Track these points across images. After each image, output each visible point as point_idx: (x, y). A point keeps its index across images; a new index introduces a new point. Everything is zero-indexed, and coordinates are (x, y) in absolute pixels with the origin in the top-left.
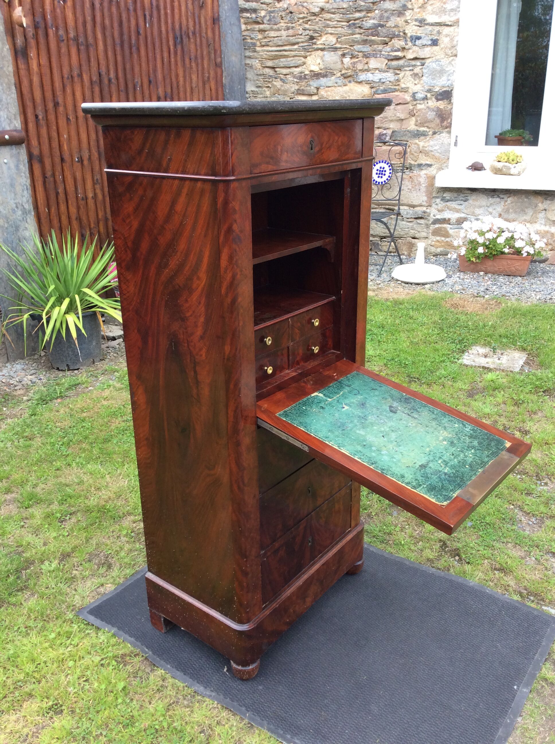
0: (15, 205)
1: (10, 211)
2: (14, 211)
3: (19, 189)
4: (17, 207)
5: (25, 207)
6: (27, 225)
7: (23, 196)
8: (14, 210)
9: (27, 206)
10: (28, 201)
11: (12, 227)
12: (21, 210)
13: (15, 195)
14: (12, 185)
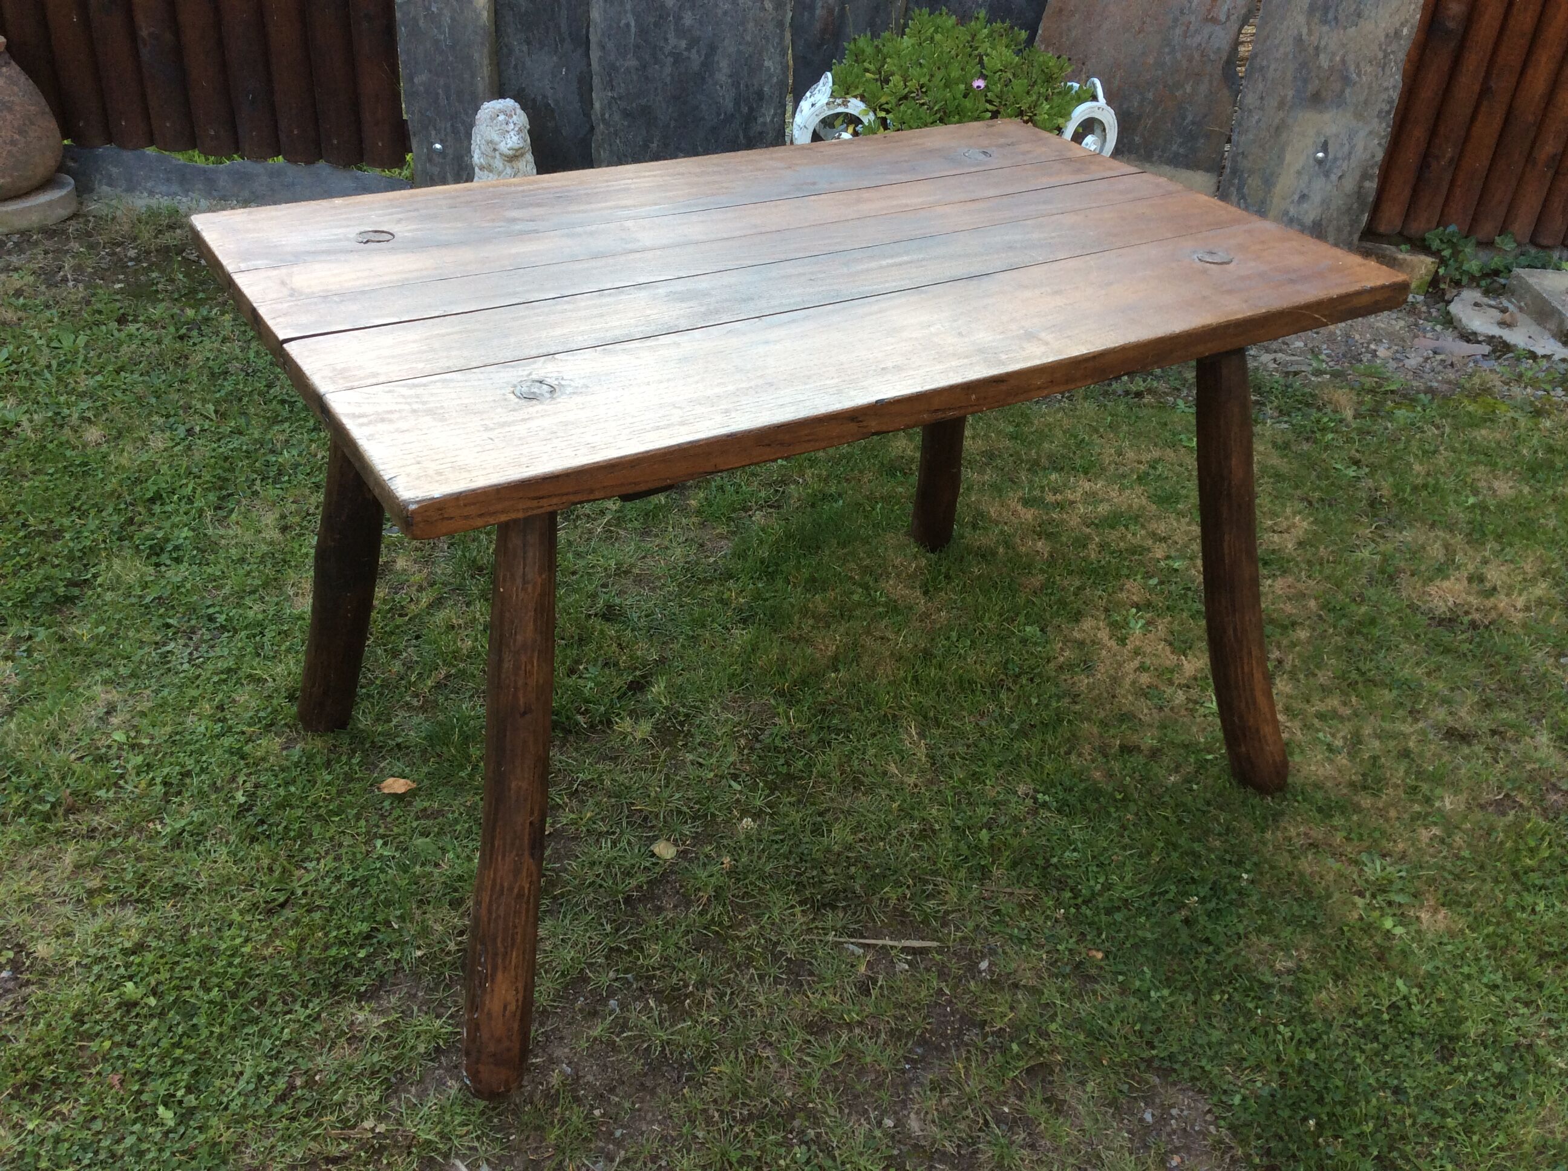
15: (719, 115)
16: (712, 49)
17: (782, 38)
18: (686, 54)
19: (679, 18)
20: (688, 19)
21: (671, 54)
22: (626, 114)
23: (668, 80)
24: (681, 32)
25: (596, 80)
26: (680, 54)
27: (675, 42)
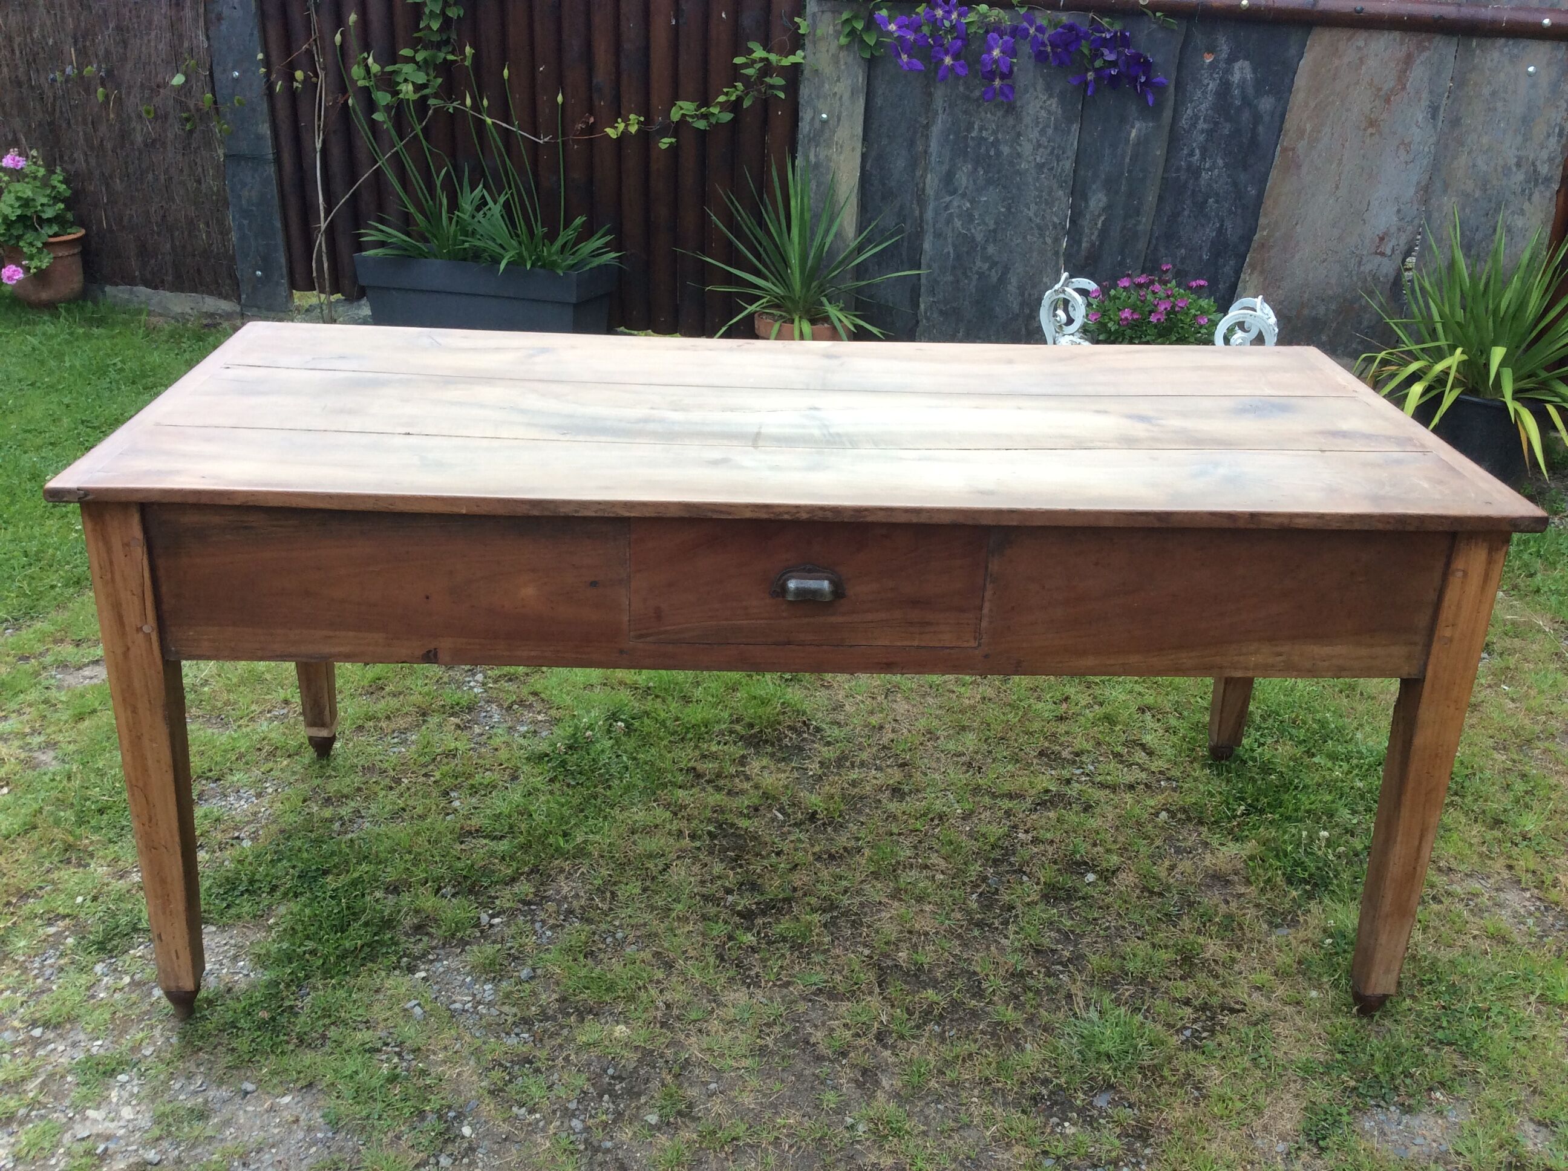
0: (1515, 160)
1: (1500, 169)
2: (1507, 171)
3: (1539, 130)
4: (1518, 165)
5: (1539, 168)
6: (1526, 206)
7: (1542, 147)
8: (1510, 169)
9: (1544, 169)
10: (1551, 160)
11: (1490, 201)
12: (1526, 173)
13: (1526, 140)
14: (1526, 121)
15: (1008, 314)
16: (1006, 270)
17: (1057, 263)
18: (987, 273)
19: (984, 248)
20: (991, 249)
21: (977, 273)
22: (941, 312)
23: (974, 291)
24: (986, 258)
25: (923, 289)
26: (983, 273)
27: (980, 265)
